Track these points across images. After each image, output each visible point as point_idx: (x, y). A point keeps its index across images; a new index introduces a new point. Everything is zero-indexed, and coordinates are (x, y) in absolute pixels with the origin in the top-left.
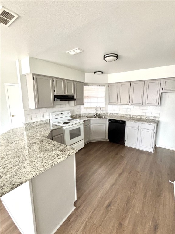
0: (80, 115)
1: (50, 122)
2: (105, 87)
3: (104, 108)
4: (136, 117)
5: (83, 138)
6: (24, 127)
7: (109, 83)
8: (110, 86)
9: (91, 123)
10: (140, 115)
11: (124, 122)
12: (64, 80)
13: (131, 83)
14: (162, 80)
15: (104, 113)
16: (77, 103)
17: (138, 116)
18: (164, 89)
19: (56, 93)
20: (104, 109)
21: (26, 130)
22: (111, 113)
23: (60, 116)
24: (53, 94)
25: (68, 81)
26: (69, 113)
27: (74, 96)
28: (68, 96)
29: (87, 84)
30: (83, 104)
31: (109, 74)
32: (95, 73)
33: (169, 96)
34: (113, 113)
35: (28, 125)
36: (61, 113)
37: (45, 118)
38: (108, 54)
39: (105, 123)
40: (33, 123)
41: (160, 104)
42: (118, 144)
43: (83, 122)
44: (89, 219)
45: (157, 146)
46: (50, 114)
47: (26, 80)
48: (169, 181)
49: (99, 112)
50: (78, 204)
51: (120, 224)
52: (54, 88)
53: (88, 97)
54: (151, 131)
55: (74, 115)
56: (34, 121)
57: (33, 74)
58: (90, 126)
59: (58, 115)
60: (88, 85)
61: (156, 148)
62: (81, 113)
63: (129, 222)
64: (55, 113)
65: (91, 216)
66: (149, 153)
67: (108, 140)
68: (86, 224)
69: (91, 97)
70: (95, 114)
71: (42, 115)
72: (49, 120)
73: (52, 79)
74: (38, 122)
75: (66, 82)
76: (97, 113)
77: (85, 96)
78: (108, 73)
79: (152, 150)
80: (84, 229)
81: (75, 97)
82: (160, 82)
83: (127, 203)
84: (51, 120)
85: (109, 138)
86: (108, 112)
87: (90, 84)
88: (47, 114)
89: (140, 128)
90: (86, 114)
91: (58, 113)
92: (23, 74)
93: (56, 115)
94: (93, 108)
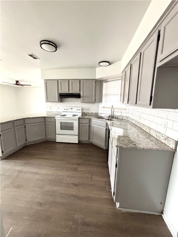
5: (77, 134)
7: (121, 73)
9: (92, 123)
23: (69, 111)
24: (58, 92)
25: (73, 81)
26: (79, 110)
28: (73, 94)
29: (107, 81)
31: (121, 61)
36: (71, 109)
39: (105, 127)
48: (11, 228)
53: (108, 95)
55: (88, 113)
56: (52, 111)
62: (98, 112)
71: (58, 108)
77: (104, 94)
81: (81, 95)
91: (68, 108)
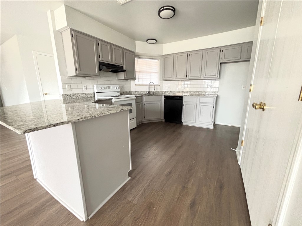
0: (131, 93)
1: (94, 96)
2: (159, 61)
3: (157, 85)
4: (193, 93)
5: (135, 116)
6: (62, 99)
7: (163, 54)
8: (164, 59)
9: (145, 101)
10: (198, 91)
11: (181, 98)
12: (111, 45)
13: (188, 54)
14: (221, 48)
15: (159, 91)
16: (126, 75)
17: (196, 91)
18: (223, 58)
19: (101, 59)
20: (158, 87)
21: (64, 103)
22: (166, 91)
23: (107, 90)
24: (98, 60)
25: (116, 47)
26: (118, 88)
27: (122, 67)
28: (116, 65)
29: (138, 56)
30: (134, 79)
31: (163, 45)
32: (148, 41)
33: (228, 67)
34: (168, 91)
35: (67, 97)
36: (108, 87)
37: (88, 91)
38: (164, 7)
39: (160, 101)
40: (73, 95)
41: (219, 75)
42: (174, 124)
43: (136, 98)
44: (147, 186)
45: (216, 123)
46: (95, 86)
47: (62, 39)
48: (231, 149)
49: (152, 90)
50: (133, 175)
51: (184, 188)
52: (99, 53)
53: (140, 72)
54: (211, 105)
56: (74, 93)
57: (71, 30)
58: (143, 104)
59: (104, 88)
60: (140, 58)
61: (215, 125)
62: (132, 90)
63: (192, 185)
64: (101, 86)
65: (150, 184)
66: (208, 130)
67: (164, 121)
68: (145, 191)
69: (143, 72)
70: (148, 92)
71: (85, 87)
72: (93, 94)
73: (96, 41)
74: (80, 95)
75: (113, 48)
76: (150, 91)
77: (136, 70)
78: (162, 43)
79: (211, 127)
80: (142, 195)
81: (125, 68)
82: (219, 51)
83: (190, 170)
84: (96, 94)
85: (164, 118)
86: (163, 90)
87: (141, 57)
88: (91, 86)
89: (198, 103)
90: (138, 92)
91: (105, 86)
92: (57, 29)
93: (101, 88)
94: (146, 85)
